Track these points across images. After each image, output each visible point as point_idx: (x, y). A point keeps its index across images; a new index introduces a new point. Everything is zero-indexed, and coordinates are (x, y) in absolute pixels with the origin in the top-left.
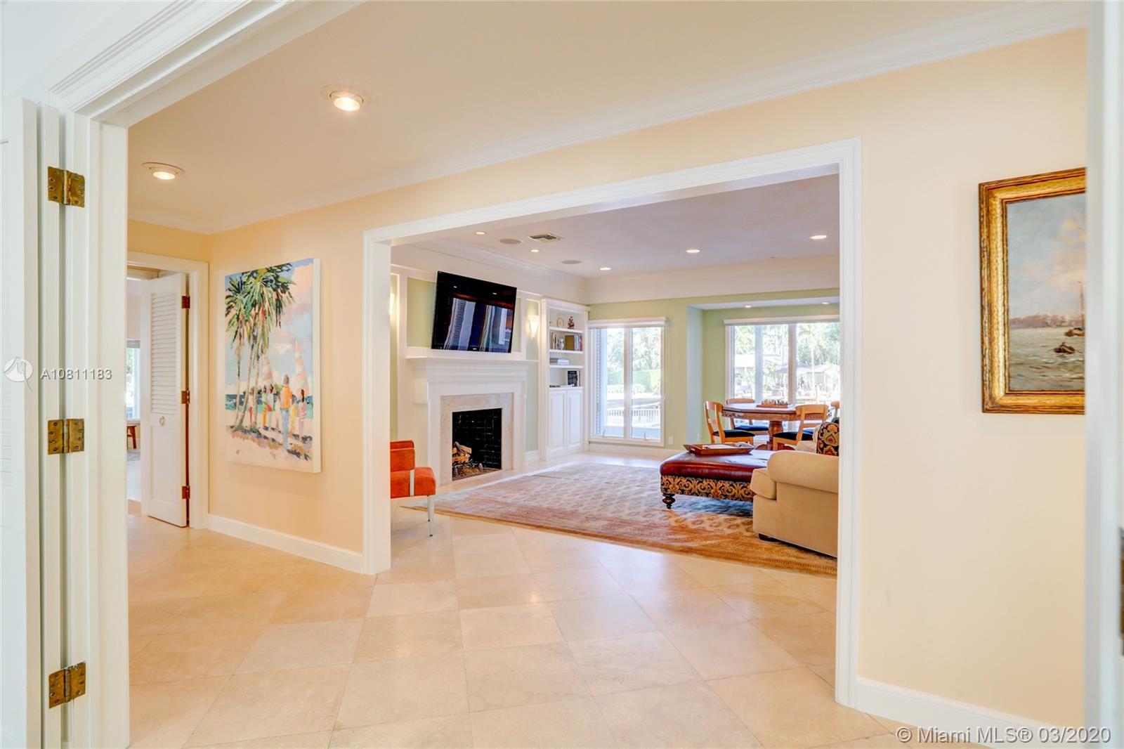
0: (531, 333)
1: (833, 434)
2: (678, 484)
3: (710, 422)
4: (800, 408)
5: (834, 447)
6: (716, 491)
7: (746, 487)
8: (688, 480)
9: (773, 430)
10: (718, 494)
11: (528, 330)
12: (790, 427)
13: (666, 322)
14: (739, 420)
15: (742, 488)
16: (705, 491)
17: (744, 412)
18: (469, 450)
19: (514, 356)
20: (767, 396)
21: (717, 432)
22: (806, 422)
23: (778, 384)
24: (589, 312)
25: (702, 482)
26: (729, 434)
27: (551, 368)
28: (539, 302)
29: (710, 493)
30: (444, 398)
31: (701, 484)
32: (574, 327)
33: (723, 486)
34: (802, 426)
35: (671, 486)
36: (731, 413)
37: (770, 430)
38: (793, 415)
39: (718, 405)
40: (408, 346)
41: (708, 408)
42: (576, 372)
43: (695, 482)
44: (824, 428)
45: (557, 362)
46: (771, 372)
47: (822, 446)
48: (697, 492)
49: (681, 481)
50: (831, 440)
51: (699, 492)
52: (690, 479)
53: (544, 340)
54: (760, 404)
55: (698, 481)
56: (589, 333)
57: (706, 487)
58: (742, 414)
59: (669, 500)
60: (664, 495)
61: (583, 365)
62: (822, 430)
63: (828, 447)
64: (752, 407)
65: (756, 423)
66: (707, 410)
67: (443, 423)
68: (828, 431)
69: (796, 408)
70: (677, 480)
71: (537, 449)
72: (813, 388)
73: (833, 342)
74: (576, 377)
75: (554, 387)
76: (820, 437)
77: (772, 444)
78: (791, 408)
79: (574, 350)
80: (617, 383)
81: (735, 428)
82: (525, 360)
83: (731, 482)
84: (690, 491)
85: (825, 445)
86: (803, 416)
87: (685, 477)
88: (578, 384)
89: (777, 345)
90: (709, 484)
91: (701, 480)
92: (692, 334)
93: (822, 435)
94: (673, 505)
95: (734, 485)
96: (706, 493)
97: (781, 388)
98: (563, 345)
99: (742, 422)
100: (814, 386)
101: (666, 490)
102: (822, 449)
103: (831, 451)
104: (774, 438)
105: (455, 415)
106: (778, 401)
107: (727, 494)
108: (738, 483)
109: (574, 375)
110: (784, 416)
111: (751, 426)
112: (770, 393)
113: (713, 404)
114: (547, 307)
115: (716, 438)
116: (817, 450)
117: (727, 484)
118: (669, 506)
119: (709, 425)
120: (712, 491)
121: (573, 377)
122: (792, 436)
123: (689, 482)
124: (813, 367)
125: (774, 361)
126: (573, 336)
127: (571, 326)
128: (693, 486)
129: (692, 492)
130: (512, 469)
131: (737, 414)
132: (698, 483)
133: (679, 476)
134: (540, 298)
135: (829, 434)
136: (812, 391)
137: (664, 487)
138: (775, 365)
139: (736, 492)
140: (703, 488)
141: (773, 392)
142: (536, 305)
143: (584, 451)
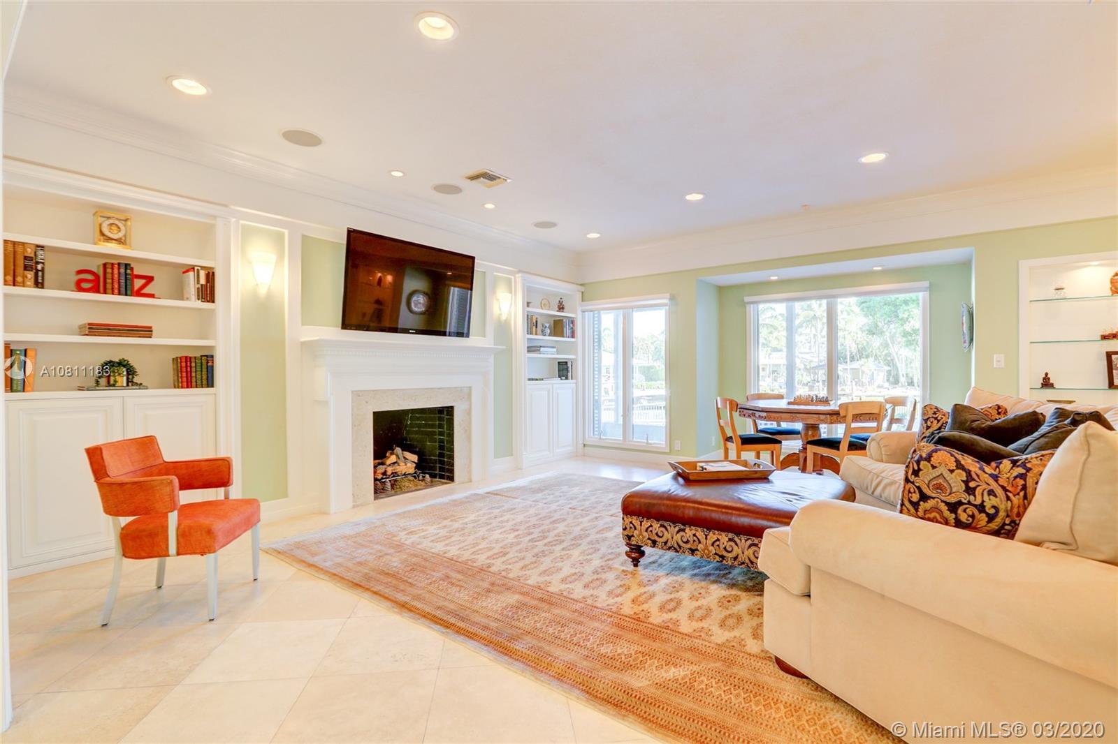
0: (501, 314)
1: (947, 474)
2: (646, 531)
3: (722, 424)
4: (845, 406)
5: (947, 504)
6: (706, 548)
7: (756, 545)
8: (662, 526)
9: (806, 435)
10: (710, 552)
11: (496, 311)
12: (830, 431)
13: (670, 299)
14: (763, 422)
15: (750, 547)
16: (688, 546)
17: (766, 412)
18: (415, 458)
19: (473, 341)
20: (802, 391)
21: (731, 438)
22: (854, 425)
23: (814, 380)
24: (582, 293)
25: (683, 530)
26: (747, 441)
27: (529, 358)
28: (512, 277)
29: (697, 550)
30: (357, 394)
31: (681, 533)
32: (565, 310)
33: (718, 540)
34: (848, 429)
35: (636, 533)
36: (751, 412)
37: (803, 434)
38: (835, 416)
39: (731, 402)
40: (303, 325)
41: (719, 406)
42: (566, 362)
43: (673, 529)
44: (921, 458)
45: (539, 350)
46: (806, 369)
47: (915, 497)
48: (676, 546)
49: (651, 526)
50: (939, 487)
51: (680, 547)
52: (665, 524)
53: (519, 324)
54: (792, 400)
55: (677, 529)
56: (583, 318)
57: (691, 540)
58: (764, 414)
59: (636, 554)
60: (628, 544)
61: (576, 354)
62: (918, 462)
63: (931, 503)
64: (782, 404)
65: (785, 426)
66: (718, 409)
67: (356, 426)
68: (934, 467)
69: (840, 406)
70: (646, 524)
71: (512, 455)
72: (849, 383)
73: (870, 336)
74: (567, 369)
75: (537, 380)
76: (912, 478)
77: (806, 453)
78: (833, 406)
79: (563, 337)
80: (659, 380)
81: (758, 431)
82: (492, 346)
83: (731, 535)
84: (666, 543)
85: (924, 497)
86: (850, 417)
87: (658, 521)
88: (570, 377)
89: (812, 343)
90: (694, 535)
91: (682, 527)
92: (704, 316)
93: (916, 473)
94: (643, 561)
95: (736, 539)
96: (690, 549)
97: (817, 384)
98: (548, 331)
99: (766, 424)
100: (849, 381)
101: (629, 537)
102: (916, 505)
103: (941, 512)
104: (809, 446)
105: (377, 415)
106: (817, 396)
107: (725, 554)
108: (743, 538)
109: (565, 366)
110: (822, 417)
111: (779, 428)
112: (807, 389)
113: (725, 401)
114: (523, 285)
115: (729, 444)
116: (902, 504)
117: (724, 538)
118: (636, 562)
119: (722, 428)
120: (700, 547)
121: (563, 370)
122: (833, 444)
123: (663, 529)
124: (848, 364)
125: (811, 359)
126: (562, 320)
127: (561, 308)
128: (669, 536)
129: (669, 544)
130: (471, 481)
131: (757, 414)
132: (678, 532)
133: (648, 519)
134: (513, 273)
135: (936, 473)
136: (847, 387)
137: (626, 533)
138: (811, 362)
139: (740, 552)
140: (685, 540)
141: (809, 386)
142: (509, 282)
143: (576, 456)
